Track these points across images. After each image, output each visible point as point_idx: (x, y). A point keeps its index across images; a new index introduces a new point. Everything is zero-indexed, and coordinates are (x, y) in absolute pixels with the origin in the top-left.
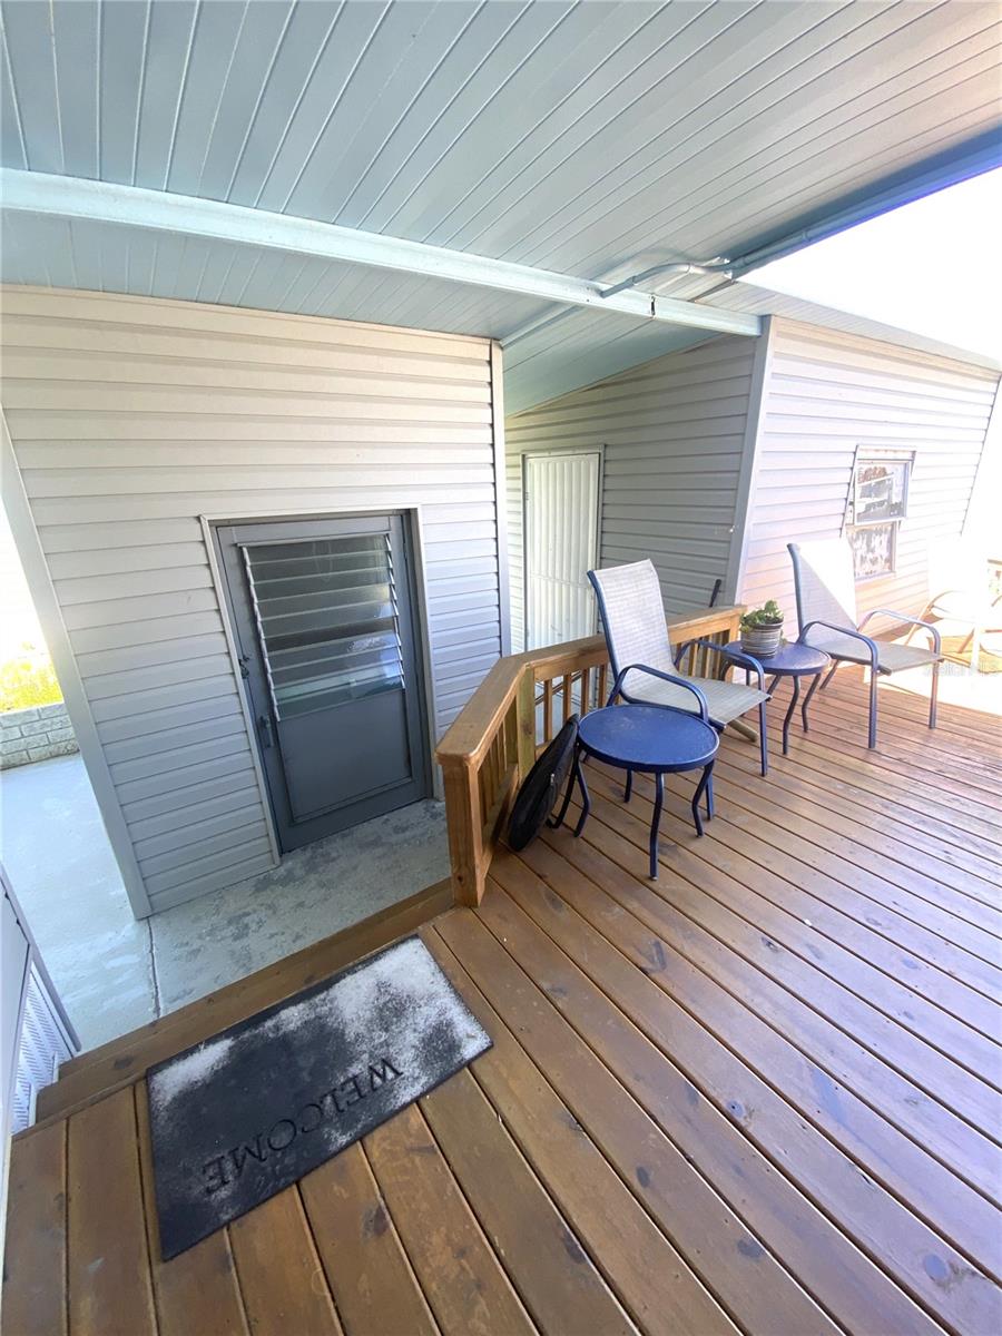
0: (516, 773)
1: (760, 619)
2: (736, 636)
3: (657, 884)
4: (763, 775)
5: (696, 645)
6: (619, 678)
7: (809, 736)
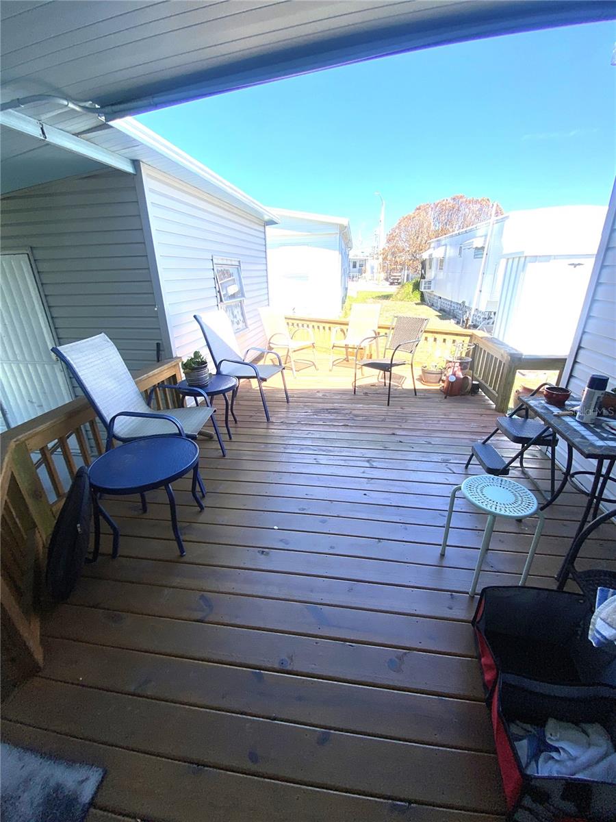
0: (38, 535)
1: (194, 363)
2: (182, 377)
3: (188, 556)
4: (224, 456)
5: (158, 389)
6: (109, 426)
7: (239, 424)
